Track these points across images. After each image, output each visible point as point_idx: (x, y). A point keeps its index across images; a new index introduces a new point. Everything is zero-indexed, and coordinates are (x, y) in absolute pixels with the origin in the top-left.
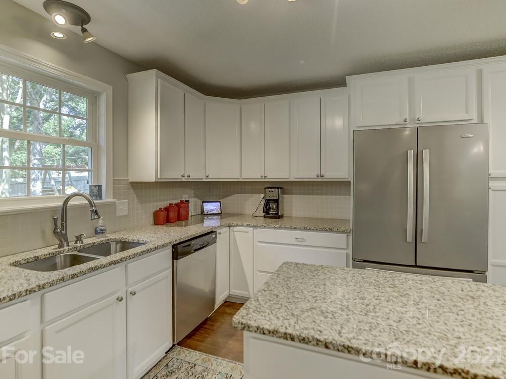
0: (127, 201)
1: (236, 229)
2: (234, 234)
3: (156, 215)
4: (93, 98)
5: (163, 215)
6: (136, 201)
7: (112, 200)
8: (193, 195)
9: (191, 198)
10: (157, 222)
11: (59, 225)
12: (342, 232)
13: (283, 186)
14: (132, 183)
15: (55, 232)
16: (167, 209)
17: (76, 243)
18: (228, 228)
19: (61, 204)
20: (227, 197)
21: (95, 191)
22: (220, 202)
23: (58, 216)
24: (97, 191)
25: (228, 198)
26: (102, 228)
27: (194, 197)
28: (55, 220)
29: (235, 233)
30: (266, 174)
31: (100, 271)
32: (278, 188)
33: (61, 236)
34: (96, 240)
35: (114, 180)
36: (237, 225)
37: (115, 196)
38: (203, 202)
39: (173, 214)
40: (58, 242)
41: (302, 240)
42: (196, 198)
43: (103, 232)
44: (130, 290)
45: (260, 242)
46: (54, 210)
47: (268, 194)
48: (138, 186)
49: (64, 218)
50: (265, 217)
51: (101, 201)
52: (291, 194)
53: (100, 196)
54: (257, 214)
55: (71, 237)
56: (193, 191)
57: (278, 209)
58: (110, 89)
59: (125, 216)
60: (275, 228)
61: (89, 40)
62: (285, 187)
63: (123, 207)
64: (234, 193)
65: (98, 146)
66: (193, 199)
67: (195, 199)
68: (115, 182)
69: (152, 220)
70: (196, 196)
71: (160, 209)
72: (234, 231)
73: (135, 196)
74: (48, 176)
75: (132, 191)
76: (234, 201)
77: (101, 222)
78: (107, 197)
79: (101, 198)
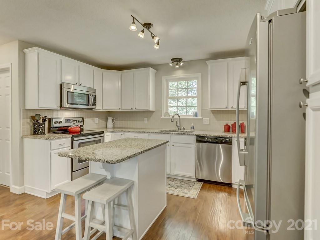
0: (208, 118)
14: (211, 111)
15: (176, 125)
21: (195, 114)
35: (202, 110)
37: (202, 116)
49: (179, 121)
58: (200, 75)
63: (206, 121)
71: (227, 124)
75: (212, 114)
77: (192, 125)
78: (199, 117)
79: (197, 117)
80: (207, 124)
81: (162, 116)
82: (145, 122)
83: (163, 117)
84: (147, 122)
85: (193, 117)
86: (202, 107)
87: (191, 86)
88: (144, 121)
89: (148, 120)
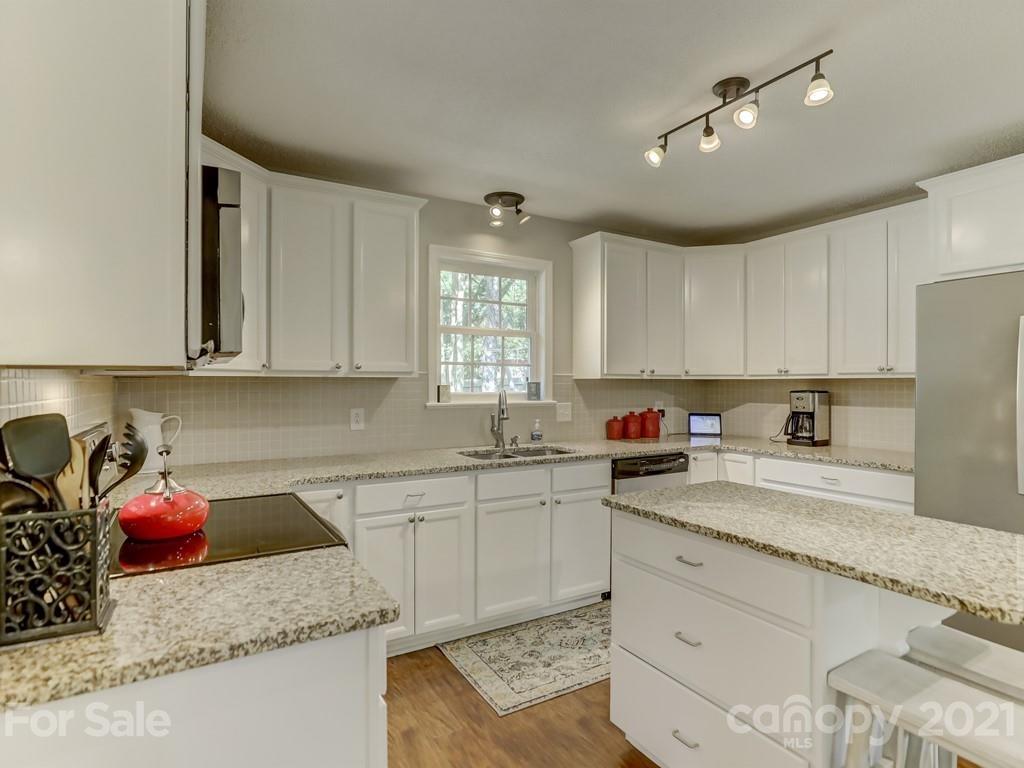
0: (569, 403)
1: (727, 456)
2: (725, 465)
3: (609, 425)
5: (617, 427)
6: (582, 405)
7: (551, 401)
8: (673, 403)
9: (670, 406)
10: (610, 436)
11: (496, 423)
12: (908, 472)
13: (827, 390)
14: (576, 380)
15: (492, 430)
16: (626, 420)
17: (511, 445)
18: (714, 454)
19: (496, 402)
20: (733, 407)
21: (533, 390)
22: (719, 415)
23: (496, 414)
24: (534, 390)
25: (735, 409)
26: (538, 433)
27: (675, 406)
28: (493, 417)
29: (727, 463)
30: (788, 368)
31: (524, 467)
32: (813, 392)
33: (498, 437)
34: (532, 446)
35: (554, 376)
36: (729, 450)
37: (555, 396)
38: (690, 415)
39: (633, 428)
40: (495, 442)
41: (834, 482)
42: (679, 406)
43: (539, 437)
44: (555, 498)
45: (765, 480)
46: (490, 407)
47: (795, 402)
48: (584, 385)
49: (501, 417)
50: (789, 442)
51: (537, 402)
52: (847, 404)
53: (537, 395)
54: (778, 438)
55: (507, 439)
56: (673, 396)
57: (813, 431)
58: (550, 265)
59: (567, 422)
60: (787, 458)
61: (523, 221)
62: (834, 390)
63: (565, 411)
64: (745, 401)
65: (538, 336)
66: (673, 409)
67: (677, 409)
68: (556, 379)
69: (603, 432)
70: (678, 405)
71: (615, 418)
72: (724, 460)
73: (581, 398)
74: (506, 377)
75: (576, 390)
76: (743, 414)
77: (536, 425)
78: (546, 399)
79: (539, 398)
80: (566, 419)
81: (428, 400)
82: (354, 426)
83: (433, 402)
84: (362, 426)
85: (527, 402)
86: (554, 369)
88: (349, 422)
89: (368, 420)
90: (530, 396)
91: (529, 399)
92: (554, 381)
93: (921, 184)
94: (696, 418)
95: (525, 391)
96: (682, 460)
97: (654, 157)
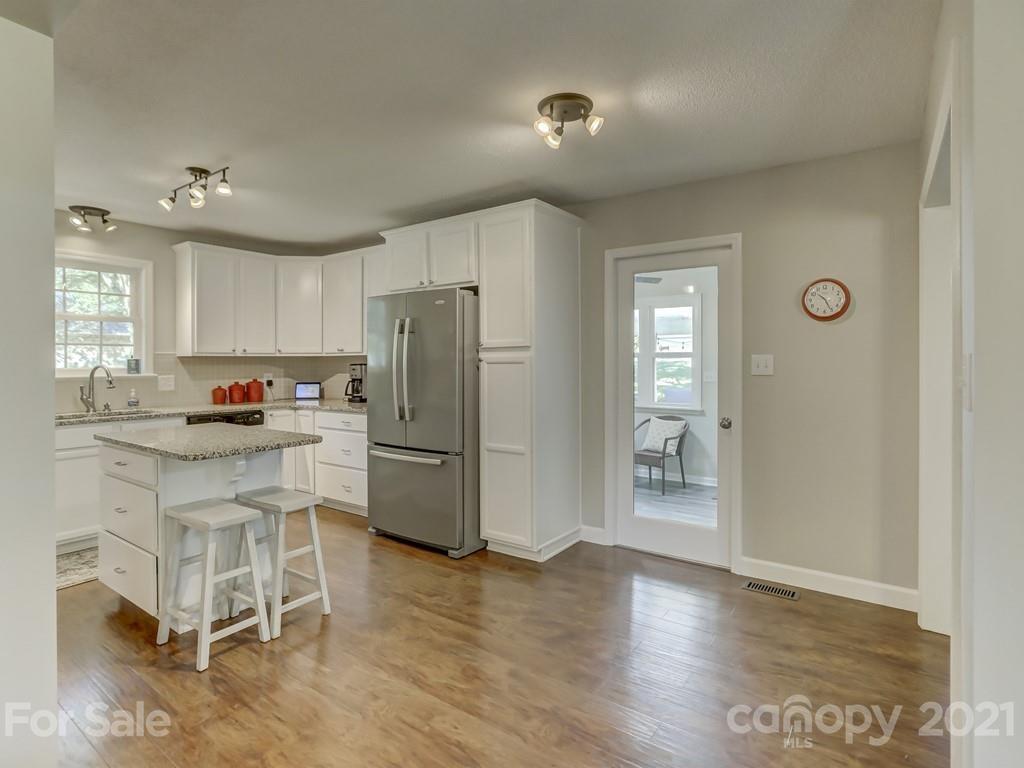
0: (172, 376)
1: (300, 412)
3: (214, 392)
4: (135, 275)
5: (222, 393)
6: (186, 377)
7: (152, 374)
8: (282, 374)
9: (279, 377)
10: (215, 402)
14: (179, 358)
15: (82, 399)
16: (230, 389)
17: (104, 410)
18: (293, 411)
19: (88, 375)
20: (333, 376)
21: (133, 366)
22: (319, 383)
23: (84, 385)
24: (134, 365)
25: (331, 378)
26: (134, 400)
27: (285, 376)
28: (81, 388)
29: (300, 417)
33: (89, 405)
35: (155, 355)
37: (156, 370)
38: (296, 384)
39: (237, 395)
40: (86, 409)
41: (348, 424)
42: (289, 377)
43: (135, 404)
45: (319, 428)
46: (78, 380)
47: (352, 372)
48: (188, 361)
49: (91, 388)
50: (350, 400)
51: (137, 375)
53: (137, 370)
55: (100, 406)
56: (282, 370)
57: (362, 392)
58: (150, 265)
59: (169, 391)
63: (167, 382)
64: (336, 372)
65: (140, 320)
66: (281, 379)
67: (287, 379)
68: (156, 356)
70: (287, 375)
71: (219, 387)
72: (299, 415)
73: (185, 372)
75: (180, 364)
77: (133, 394)
78: (146, 371)
79: (138, 372)
80: (169, 389)
85: (126, 375)
86: (155, 349)
87: (115, 287)
90: (130, 369)
91: (129, 372)
92: (154, 358)
93: (382, 234)
94: (302, 386)
95: (126, 367)
96: (258, 416)
97: (165, 204)
